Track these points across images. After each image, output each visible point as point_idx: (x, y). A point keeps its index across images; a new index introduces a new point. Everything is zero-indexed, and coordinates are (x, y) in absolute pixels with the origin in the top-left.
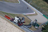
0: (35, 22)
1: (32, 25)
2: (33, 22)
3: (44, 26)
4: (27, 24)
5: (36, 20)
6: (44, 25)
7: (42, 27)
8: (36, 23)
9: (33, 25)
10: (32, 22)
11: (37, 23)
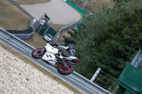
0: (44, 21)
1: (34, 30)
2: (39, 22)
3: (69, 33)
4: (21, 29)
5: (46, 16)
6: (70, 30)
7: (64, 37)
8: (45, 25)
9: (37, 31)
10: (35, 21)
11: (50, 24)
